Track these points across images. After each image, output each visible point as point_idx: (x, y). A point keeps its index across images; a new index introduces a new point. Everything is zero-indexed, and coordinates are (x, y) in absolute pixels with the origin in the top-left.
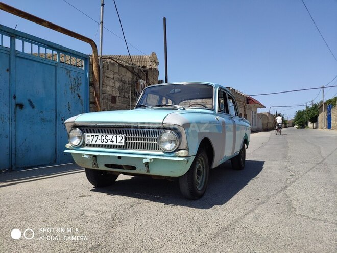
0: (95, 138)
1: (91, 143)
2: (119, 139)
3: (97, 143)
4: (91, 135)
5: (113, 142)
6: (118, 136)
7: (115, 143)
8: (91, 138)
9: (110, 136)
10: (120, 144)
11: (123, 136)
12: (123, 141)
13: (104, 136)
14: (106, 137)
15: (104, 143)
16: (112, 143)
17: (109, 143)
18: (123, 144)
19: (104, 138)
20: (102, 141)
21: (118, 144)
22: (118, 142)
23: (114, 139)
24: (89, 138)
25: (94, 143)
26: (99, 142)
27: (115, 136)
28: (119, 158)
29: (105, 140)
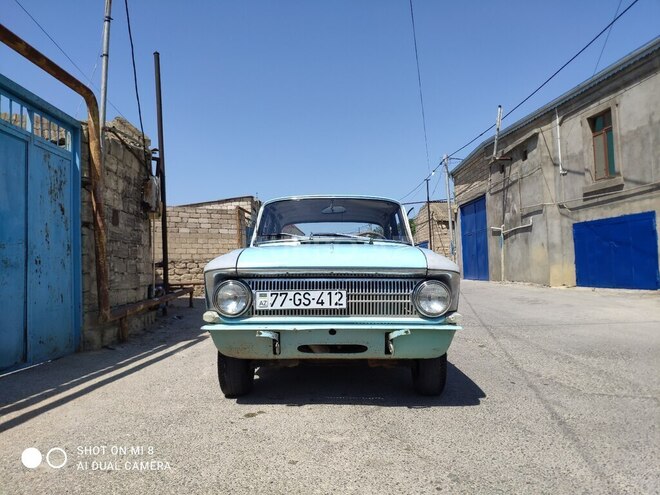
0: (280, 299)
1: (270, 308)
2: (335, 298)
3: (284, 307)
4: (269, 293)
5: (322, 303)
6: (333, 293)
7: (326, 306)
8: (270, 299)
9: (315, 294)
10: (338, 307)
11: (344, 293)
12: (344, 301)
13: (302, 293)
14: (307, 296)
15: (302, 307)
16: (319, 306)
17: (314, 305)
18: (344, 306)
19: (302, 297)
20: (297, 302)
21: (333, 306)
22: (333, 304)
23: (325, 298)
24: (264, 299)
25: (277, 306)
26: (289, 305)
27: (326, 292)
28: (332, 332)
29: (303, 300)
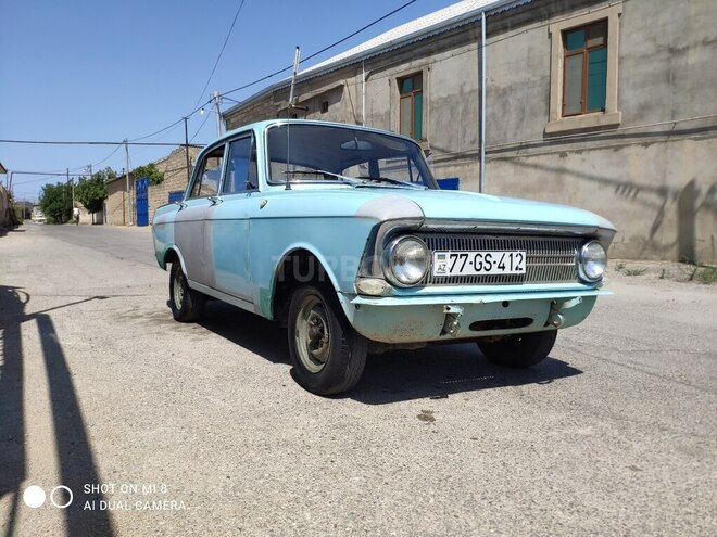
0: (460, 261)
1: (448, 274)
2: (516, 260)
3: (464, 273)
4: (448, 254)
5: (503, 268)
6: (514, 254)
7: (507, 271)
8: (449, 262)
9: (496, 256)
10: (518, 272)
11: (524, 254)
12: (523, 266)
13: (484, 254)
14: (488, 258)
15: (483, 272)
16: (500, 272)
17: (495, 271)
18: (524, 272)
19: (482, 260)
20: (478, 267)
21: (514, 272)
22: (514, 268)
23: (507, 261)
24: (444, 263)
25: (456, 272)
26: (469, 271)
27: (508, 254)
28: (505, 304)
29: (485, 264)
